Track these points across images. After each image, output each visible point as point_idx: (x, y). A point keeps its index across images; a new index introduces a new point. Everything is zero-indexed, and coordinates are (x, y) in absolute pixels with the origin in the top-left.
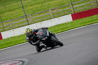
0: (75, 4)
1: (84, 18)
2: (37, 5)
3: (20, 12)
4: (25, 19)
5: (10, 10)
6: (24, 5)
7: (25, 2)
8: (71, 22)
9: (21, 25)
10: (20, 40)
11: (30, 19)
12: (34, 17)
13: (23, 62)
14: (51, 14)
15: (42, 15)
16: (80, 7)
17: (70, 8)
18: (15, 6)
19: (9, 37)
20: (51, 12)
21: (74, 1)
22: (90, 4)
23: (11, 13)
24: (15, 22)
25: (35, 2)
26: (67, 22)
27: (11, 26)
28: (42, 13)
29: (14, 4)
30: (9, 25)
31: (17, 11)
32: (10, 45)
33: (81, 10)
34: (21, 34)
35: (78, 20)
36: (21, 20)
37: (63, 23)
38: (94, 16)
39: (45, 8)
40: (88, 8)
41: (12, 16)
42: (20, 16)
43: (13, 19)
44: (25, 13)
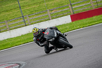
0: (74, 5)
1: (84, 19)
2: (35, 6)
3: (17, 13)
4: (22, 20)
5: (7, 11)
6: (21, 5)
7: (22, 2)
8: (70, 24)
9: (18, 26)
10: (17, 42)
11: (27, 20)
12: (31, 18)
13: (20, 65)
14: (49, 15)
15: (40, 16)
16: (79, 8)
17: (69, 9)
18: (12, 6)
19: (6, 39)
20: (49, 12)
21: (73, 2)
22: (90, 4)
23: (7, 13)
24: (11, 23)
25: (33, 3)
26: (66, 23)
27: (8, 27)
28: (40, 13)
29: (11, 5)
30: (6, 26)
31: (13, 11)
32: (6, 47)
33: (80, 10)
34: (18, 35)
35: (77, 21)
36: (18, 21)
37: (61, 24)
38: (94, 17)
39: (43, 9)
40: (87, 9)
41: (9, 17)
42: (17, 17)
43: (9, 20)
44: (22, 14)
